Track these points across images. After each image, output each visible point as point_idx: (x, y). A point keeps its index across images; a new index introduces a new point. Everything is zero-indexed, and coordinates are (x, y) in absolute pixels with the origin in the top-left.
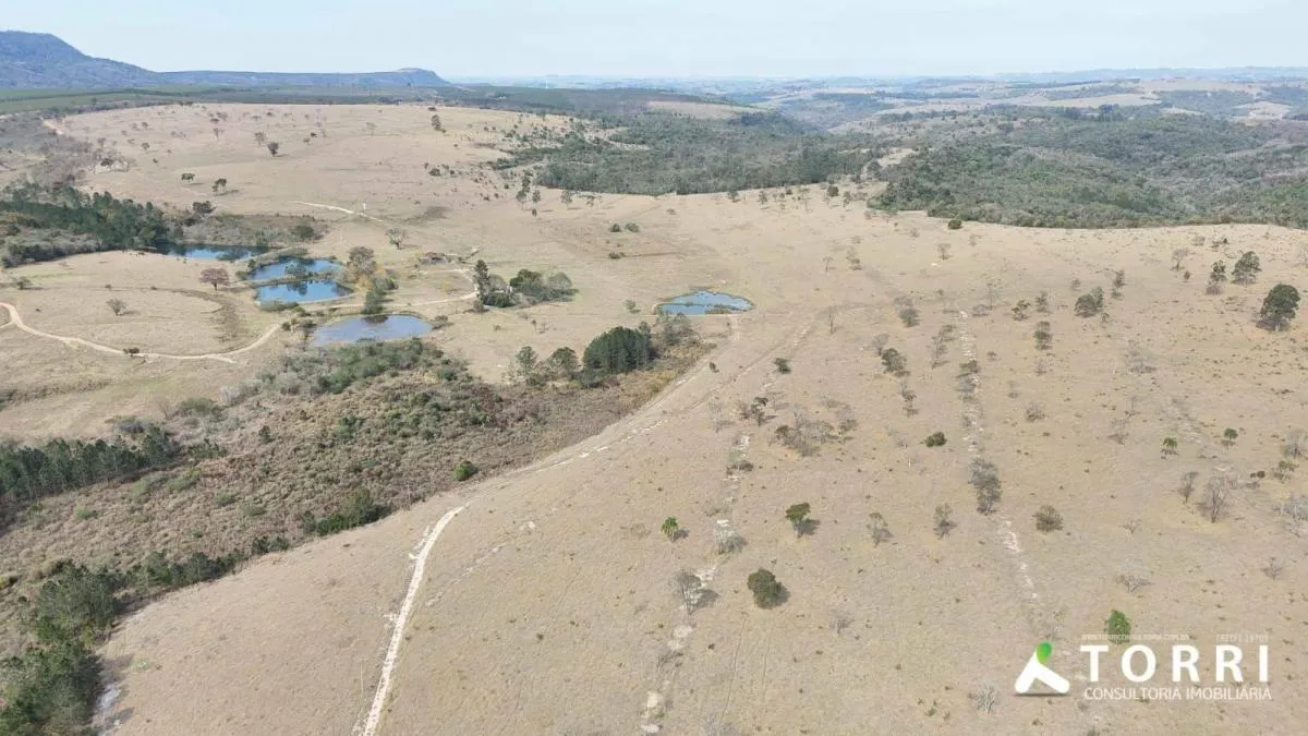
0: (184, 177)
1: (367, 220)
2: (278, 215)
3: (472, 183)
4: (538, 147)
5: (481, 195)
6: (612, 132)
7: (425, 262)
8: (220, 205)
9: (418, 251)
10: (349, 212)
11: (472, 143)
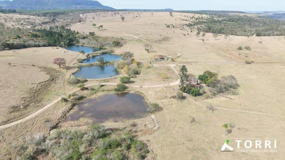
0: (93, 25)
1: (141, 40)
2: (113, 37)
3: (180, 30)
4: (201, 21)
5: (183, 34)
6: (222, 19)
7: (156, 60)
8: (98, 33)
9: (155, 54)
10: (136, 37)
11: (181, 19)
